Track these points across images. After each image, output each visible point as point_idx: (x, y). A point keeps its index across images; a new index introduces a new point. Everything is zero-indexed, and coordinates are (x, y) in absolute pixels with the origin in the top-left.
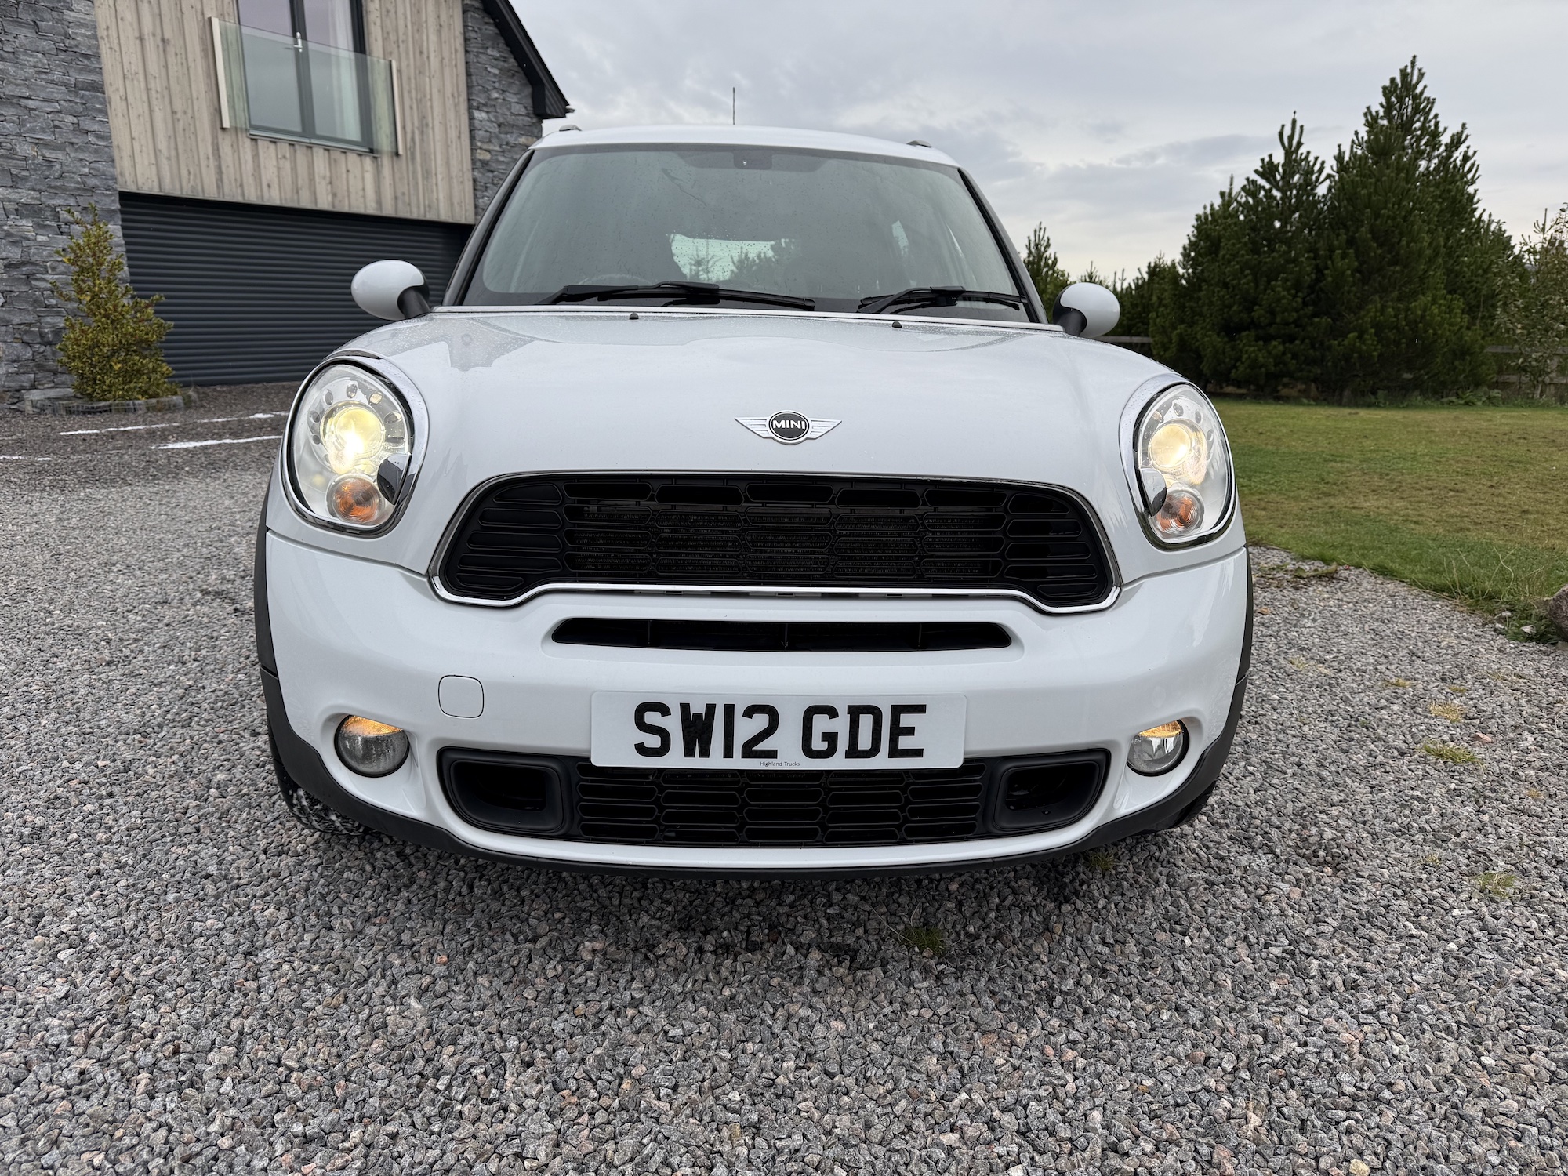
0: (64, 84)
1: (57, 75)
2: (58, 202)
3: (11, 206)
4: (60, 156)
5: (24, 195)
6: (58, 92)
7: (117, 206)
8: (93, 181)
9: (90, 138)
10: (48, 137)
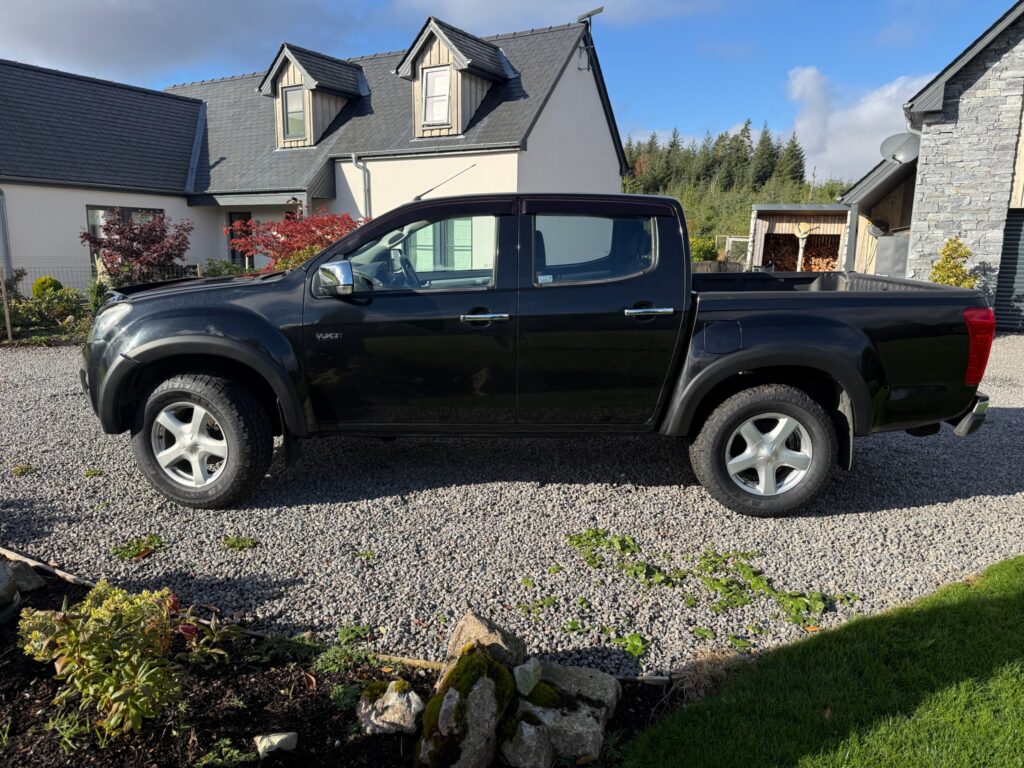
0: (987, 150)
1: (984, 145)
2: (965, 218)
3: (933, 223)
4: (971, 191)
5: (942, 216)
6: (981, 155)
7: (1005, 218)
8: (992, 204)
9: (996, 179)
10: (966, 182)
